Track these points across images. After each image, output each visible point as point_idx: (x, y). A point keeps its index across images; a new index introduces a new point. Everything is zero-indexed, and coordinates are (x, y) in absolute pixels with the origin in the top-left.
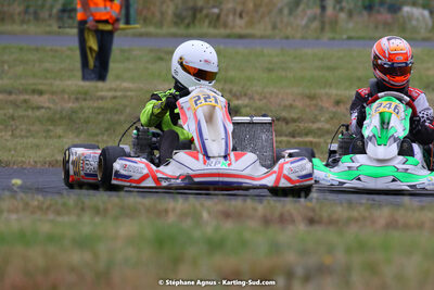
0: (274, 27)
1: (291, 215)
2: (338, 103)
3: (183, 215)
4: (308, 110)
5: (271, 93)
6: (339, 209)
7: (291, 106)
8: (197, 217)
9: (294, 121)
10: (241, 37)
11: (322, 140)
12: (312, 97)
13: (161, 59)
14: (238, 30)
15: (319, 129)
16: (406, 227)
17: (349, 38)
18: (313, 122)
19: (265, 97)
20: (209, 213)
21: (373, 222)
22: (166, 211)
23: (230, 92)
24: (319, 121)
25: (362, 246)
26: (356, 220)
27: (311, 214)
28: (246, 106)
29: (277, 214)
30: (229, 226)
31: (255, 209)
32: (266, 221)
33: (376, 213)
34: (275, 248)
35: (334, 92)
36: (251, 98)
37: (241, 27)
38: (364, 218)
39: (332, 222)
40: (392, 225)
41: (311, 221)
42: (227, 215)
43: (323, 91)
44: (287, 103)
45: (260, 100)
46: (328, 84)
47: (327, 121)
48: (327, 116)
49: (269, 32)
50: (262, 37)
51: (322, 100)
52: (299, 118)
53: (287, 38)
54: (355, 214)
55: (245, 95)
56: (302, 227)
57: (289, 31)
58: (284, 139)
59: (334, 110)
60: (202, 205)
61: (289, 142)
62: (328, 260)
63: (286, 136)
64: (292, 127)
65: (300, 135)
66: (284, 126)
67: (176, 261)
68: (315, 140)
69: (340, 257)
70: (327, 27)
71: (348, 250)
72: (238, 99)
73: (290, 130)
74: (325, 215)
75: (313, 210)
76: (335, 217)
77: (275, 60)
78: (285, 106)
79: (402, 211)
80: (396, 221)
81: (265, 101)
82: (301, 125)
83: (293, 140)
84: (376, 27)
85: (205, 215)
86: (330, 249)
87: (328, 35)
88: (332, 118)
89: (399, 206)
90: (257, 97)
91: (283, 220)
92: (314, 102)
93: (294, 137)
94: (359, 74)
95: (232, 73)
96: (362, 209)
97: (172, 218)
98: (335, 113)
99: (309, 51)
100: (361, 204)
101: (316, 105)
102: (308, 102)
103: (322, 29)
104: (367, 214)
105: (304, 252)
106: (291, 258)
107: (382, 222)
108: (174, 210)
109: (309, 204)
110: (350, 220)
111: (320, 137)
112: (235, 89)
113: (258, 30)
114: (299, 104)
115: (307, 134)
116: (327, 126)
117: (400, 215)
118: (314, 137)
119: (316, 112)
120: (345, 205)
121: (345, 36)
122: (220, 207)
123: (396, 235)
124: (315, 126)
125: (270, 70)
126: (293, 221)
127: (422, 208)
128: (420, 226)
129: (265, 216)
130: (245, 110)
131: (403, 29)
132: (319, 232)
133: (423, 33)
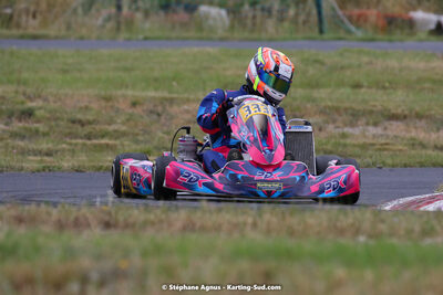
0: (69, 27)
1: (86, 219)
2: (134, 104)
4: (103, 112)
5: (66, 95)
6: (136, 212)
7: (87, 108)
9: (89, 123)
10: (35, 37)
11: (118, 142)
12: (108, 99)
14: (31, 31)
15: (115, 131)
16: (203, 229)
17: (146, 39)
18: (110, 124)
19: (60, 99)
20: (2, 218)
21: (170, 225)
23: (24, 94)
24: (115, 123)
25: (158, 250)
26: (153, 223)
27: (107, 218)
28: (40, 108)
29: (72, 218)
30: (22, 231)
31: (49, 214)
32: (61, 226)
33: (174, 216)
34: (70, 253)
35: (130, 92)
36: (46, 100)
37: (34, 28)
38: (161, 221)
39: (127, 226)
40: (189, 227)
41: (107, 225)
42: (20, 220)
43: (119, 92)
44: (83, 105)
45: (55, 102)
46: (124, 85)
47: (123, 123)
48: (123, 118)
49: (63, 32)
50: (56, 38)
51: (118, 102)
52: (94, 120)
53: (82, 38)
54: (152, 217)
55: (40, 97)
56: (98, 231)
57: (84, 32)
58: (80, 141)
59: (130, 111)
61: (84, 145)
62: (123, 265)
63: (81, 138)
64: (88, 129)
65: (96, 137)
66: (80, 128)
68: (111, 142)
69: (137, 261)
70: (123, 27)
71: (145, 254)
72: (30, 99)
73: (85, 132)
74: (121, 218)
75: (109, 214)
76: (131, 220)
77: (70, 61)
78: (81, 108)
79: (199, 214)
80: (194, 225)
81: (59, 103)
82: (98, 127)
83: (88, 142)
84: (173, 28)
86: (126, 254)
87: (123, 35)
88: (128, 120)
89: (196, 208)
90: (51, 99)
91: (79, 224)
92: (110, 104)
93: (89, 139)
94: (156, 74)
95: (25, 75)
96: (158, 212)
98: (131, 115)
99: (105, 51)
100: (158, 207)
101: (112, 107)
102: (103, 103)
103: (118, 29)
104: (163, 216)
105: (99, 257)
106: (85, 262)
107: (179, 225)
109: (104, 208)
110: (146, 224)
111: (116, 139)
112: (29, 91)
113: (52, 31)
114: (94, 106)
115: (103, 137)
116: (124, 128)
117: (198, 217)
118: (110, 139)
119: (113, 114)
120: (142, 208)
121: (141, 37)
122: (12, 212)
123: (193, 237)
124: (111, 128)
125: (65, 72)
126: (88, 225)
127: (220, 210)
128: (218, 228)
129: (59, 221)
130: (39, 113)
131: (200, 28)
132: (114, 236)
133: (220, 33)
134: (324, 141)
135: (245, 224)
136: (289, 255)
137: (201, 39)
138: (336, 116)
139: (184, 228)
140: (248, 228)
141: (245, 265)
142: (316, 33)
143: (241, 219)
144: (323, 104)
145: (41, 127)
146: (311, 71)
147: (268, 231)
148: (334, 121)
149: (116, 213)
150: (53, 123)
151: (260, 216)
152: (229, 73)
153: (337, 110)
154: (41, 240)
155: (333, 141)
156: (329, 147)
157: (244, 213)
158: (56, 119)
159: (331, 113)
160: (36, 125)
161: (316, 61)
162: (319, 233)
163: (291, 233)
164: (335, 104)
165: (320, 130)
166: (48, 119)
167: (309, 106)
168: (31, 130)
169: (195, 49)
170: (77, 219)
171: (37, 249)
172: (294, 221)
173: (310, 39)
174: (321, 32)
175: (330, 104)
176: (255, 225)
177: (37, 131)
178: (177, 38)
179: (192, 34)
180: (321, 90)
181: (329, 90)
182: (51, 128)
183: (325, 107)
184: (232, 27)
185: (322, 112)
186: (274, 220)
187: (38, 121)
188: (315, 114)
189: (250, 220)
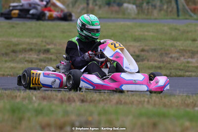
1: (73, 98)
3: (24, 98)
6: (95, 95)
8: (30, 99)
13: (13, 27)
16: (125, 103)
20: (36, 97)
21: (111, 101)
22: (16, 96)
23: (46, 42)
25: (106, 112)
26: (103, 101)
27: (82, 98)
28: (52, 49)
29: (67, 97)
30: (45, 103)
31: (57, 96)
32: (62, 101)
33: (113, 97)
34: (66, 113)
36: (55, 45)
38: (106, 100)
40: (119, 102)
41: (83, 101)
42: (44, 98)
45: (59, 46)
54: (103, 98)
55: (52, 43)
56: (78, 103)
60: (33, 94)
62: (90, 119)
67: (21, 119)
69: (96, 117)
71: (99, 114)
72: (48, 44)
74: (89, 98)
75: (84, 96)
76: (93, 99)
77: (66, 27)
80: (121, 101)
81: (61, 46)
84: (112, 13)
85: (34, 98)
86: (91, 114)
90: (57, 44)
91: (70, 100)
94: (104, 34)
95: (46, 34)
97: (18, 100)
104: (108, 98)
105: (79, 115)
106: (73, 117)
107: (115, 101)
108: (19, 96)
109: (81, 93)
110: (100, 100)
112: (48, 41)
117: (123, 98)
122: (40, 95)
123: (121, 107)
125: (63, 32)
127: (133, 95)
128: (132, 103)
129: (61, 98)
130: (52, 51)
131: (124, 14)
132: (86, 106)
133: (133, 16)
134: (179, 65)
135: (144, 101)
136: (164, 116)
137: (124, 18)
138: (185, 53)
139: (117, 103)
140: (146, 103)
141: (144, 120)
142: (176, 16)
143: (142, 99)
144: (179, 48)
145: (53, 57)
146: (174, 33)
147: (155, 105)
148: (184, 56)
149: (87, 96)
150: (58, 55)
151: (151, 98)
152: (137, 34)
153: (185, 51)
154: (53, 107)
155: (183, 65)
156: (181, 67)
157: (144, 96)
158: (60, 53)
159: (182, 52)
160: (51, 56)
161: (176, 29)
162: (177, 106)
163: (165, 106)
164: (185, 48)
165: (178, 59)
166: (56, 53)
167: (172, 49)
168: (48, 58)
169: (122, 23)
170: (69, 98)
171: (52, 111)
172: (166, 100)
173: (173, 19)
174: (178, 15)
175: (182, 48)
176: (148, 102)
177: (51, 59)
178: (114, 18)
179: (120, 16)
180: (178, 42)
181: (181, 42)
182: (57, 57)
183: (180, 50)
184: (138, 13)
185: (179, 52)
186: (157, 100)
187: (52, 54)
188: (175, 52)
189: (146, 100)
